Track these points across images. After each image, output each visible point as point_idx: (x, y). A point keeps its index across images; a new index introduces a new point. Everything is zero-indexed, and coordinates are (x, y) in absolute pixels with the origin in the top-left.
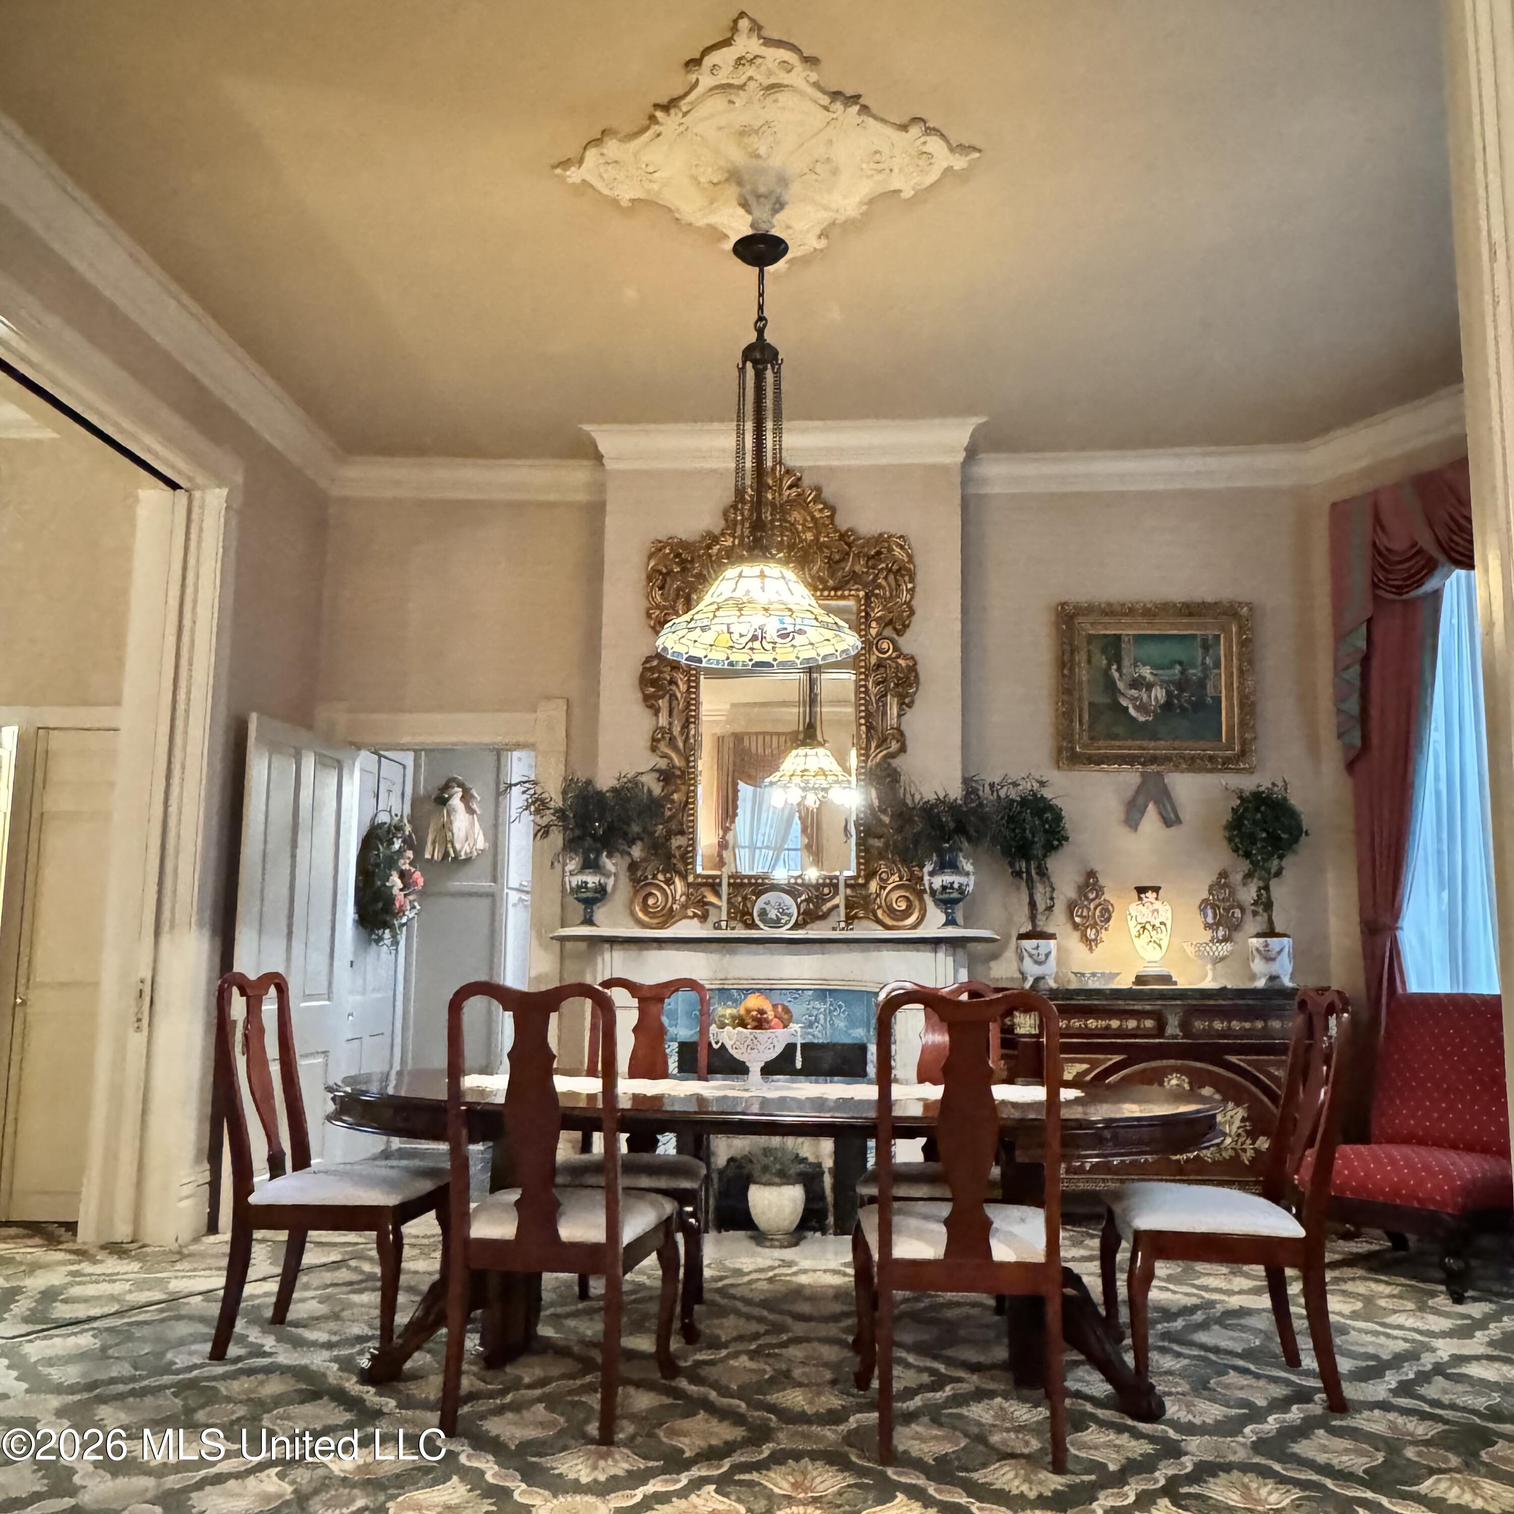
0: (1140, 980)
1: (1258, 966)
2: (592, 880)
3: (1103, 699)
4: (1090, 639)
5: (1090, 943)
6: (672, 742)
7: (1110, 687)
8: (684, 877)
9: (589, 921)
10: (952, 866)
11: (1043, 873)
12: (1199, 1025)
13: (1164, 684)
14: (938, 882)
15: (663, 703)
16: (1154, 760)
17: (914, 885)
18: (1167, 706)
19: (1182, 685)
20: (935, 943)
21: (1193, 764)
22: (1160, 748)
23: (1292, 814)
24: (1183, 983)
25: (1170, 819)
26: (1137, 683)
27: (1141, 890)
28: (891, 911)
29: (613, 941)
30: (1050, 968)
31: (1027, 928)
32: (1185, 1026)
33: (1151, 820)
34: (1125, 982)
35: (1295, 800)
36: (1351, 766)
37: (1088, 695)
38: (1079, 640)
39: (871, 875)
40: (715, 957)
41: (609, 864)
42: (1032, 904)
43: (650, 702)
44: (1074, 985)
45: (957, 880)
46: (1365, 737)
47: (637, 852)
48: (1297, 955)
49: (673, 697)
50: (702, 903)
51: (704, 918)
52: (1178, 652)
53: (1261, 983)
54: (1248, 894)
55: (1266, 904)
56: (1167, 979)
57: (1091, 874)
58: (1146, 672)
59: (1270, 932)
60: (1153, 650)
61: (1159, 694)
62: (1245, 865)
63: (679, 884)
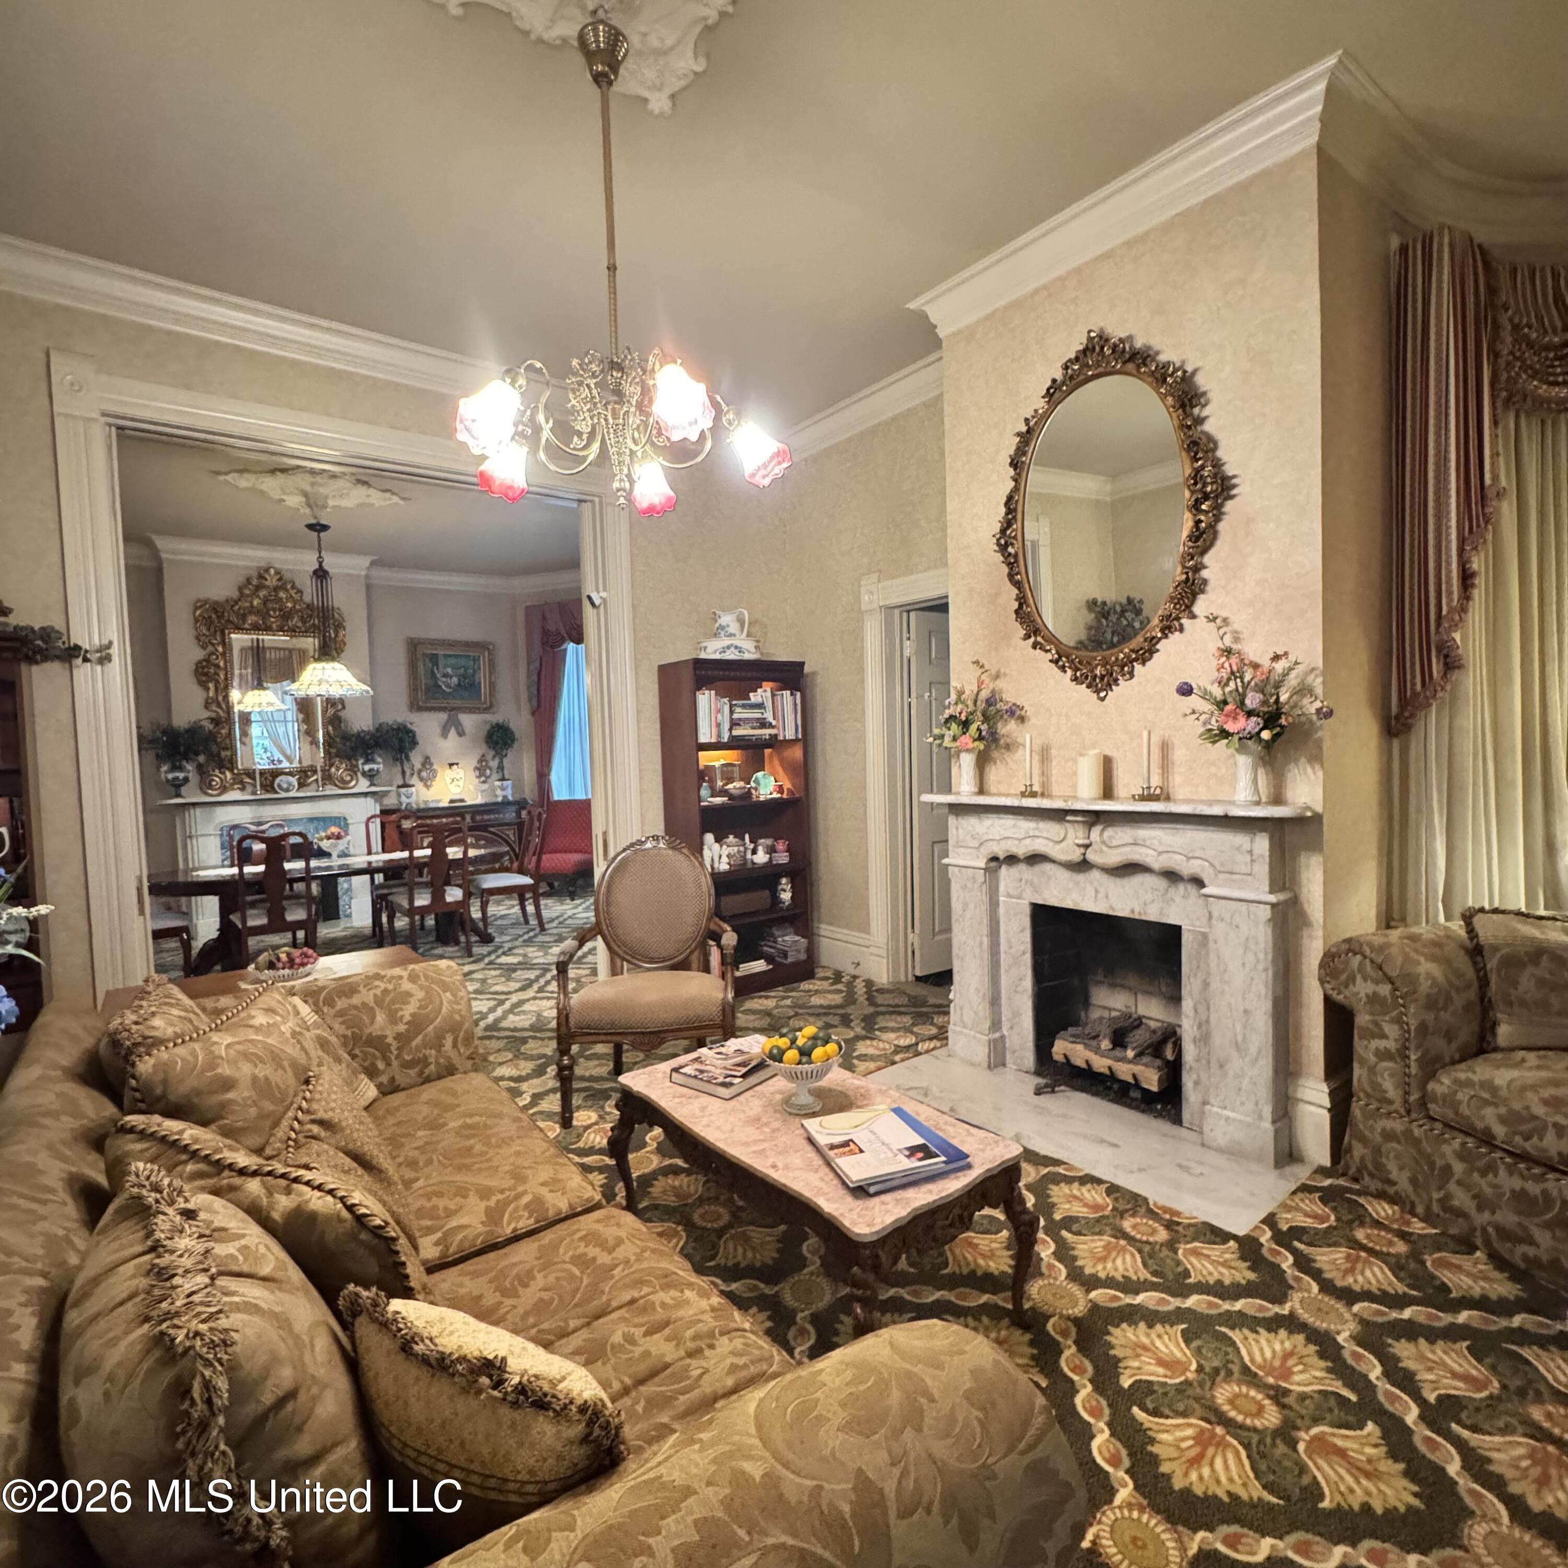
0: (452, 801)
1: (499, 792)
2: (181, 775)
3: (431, 682)
4: (424, 655)
5: (428, 787)
6: (219, 705)
7: (433, 675)
8: (232, 771)
9: (178, 795)
10: (373, 761)
11: (408, 758)
12: (478, 818)
13: (459, 676)
14: (367, 768)
15: (211, 685)
16: (453, 709)
17: (353, 770)
18: (459, 685)
19: (465, 677)
20: (365, 794)
21: (471, 711)
22: (458, 703)
23: (512, 733)
24: (469, 802)
25: (461, 734)
26: (445, 675)
27: (451, 765)
28: (342, 781)
29: (194, 805)
30: (413, 800)
31: (400, 782)
32: (473, 818)
33: (453, 733)
34: (445, 804)
35: (512, 726)
36: (533, 713)
37: (424, 680)
38: (419, 655)
39: (331, 766)
40: (254, 808)
41: (189, 767)
42: (404, 773)
43: (203, 685)
44: (422, 806)
45: (375, 767)
46: (539, 702)
47: (201, 759)
48: (513, 786)
49: (217, 682)
50: (242, 782)
51: (243, 789)
52: (462, 662)
53: (500, 799)
54: (494, 764)
55: (501, 768)
56: (462, 801)
57: (427, 758)
58: (449, 670)
59: (503, 779)
60: (452, 661)
61: (455, 680)
62: (492, 753)
63: (228, 774)
